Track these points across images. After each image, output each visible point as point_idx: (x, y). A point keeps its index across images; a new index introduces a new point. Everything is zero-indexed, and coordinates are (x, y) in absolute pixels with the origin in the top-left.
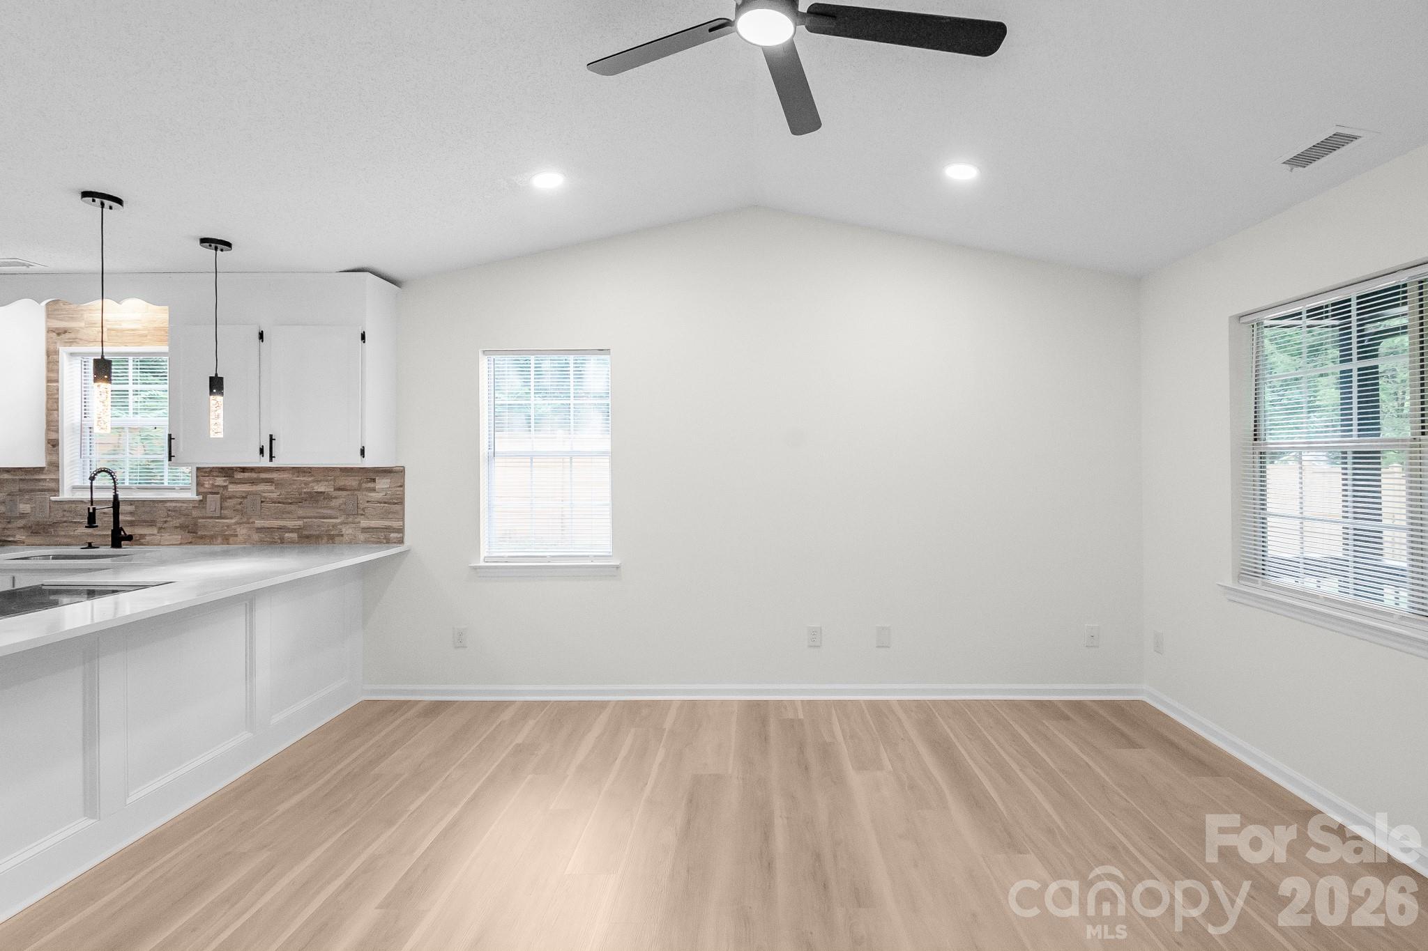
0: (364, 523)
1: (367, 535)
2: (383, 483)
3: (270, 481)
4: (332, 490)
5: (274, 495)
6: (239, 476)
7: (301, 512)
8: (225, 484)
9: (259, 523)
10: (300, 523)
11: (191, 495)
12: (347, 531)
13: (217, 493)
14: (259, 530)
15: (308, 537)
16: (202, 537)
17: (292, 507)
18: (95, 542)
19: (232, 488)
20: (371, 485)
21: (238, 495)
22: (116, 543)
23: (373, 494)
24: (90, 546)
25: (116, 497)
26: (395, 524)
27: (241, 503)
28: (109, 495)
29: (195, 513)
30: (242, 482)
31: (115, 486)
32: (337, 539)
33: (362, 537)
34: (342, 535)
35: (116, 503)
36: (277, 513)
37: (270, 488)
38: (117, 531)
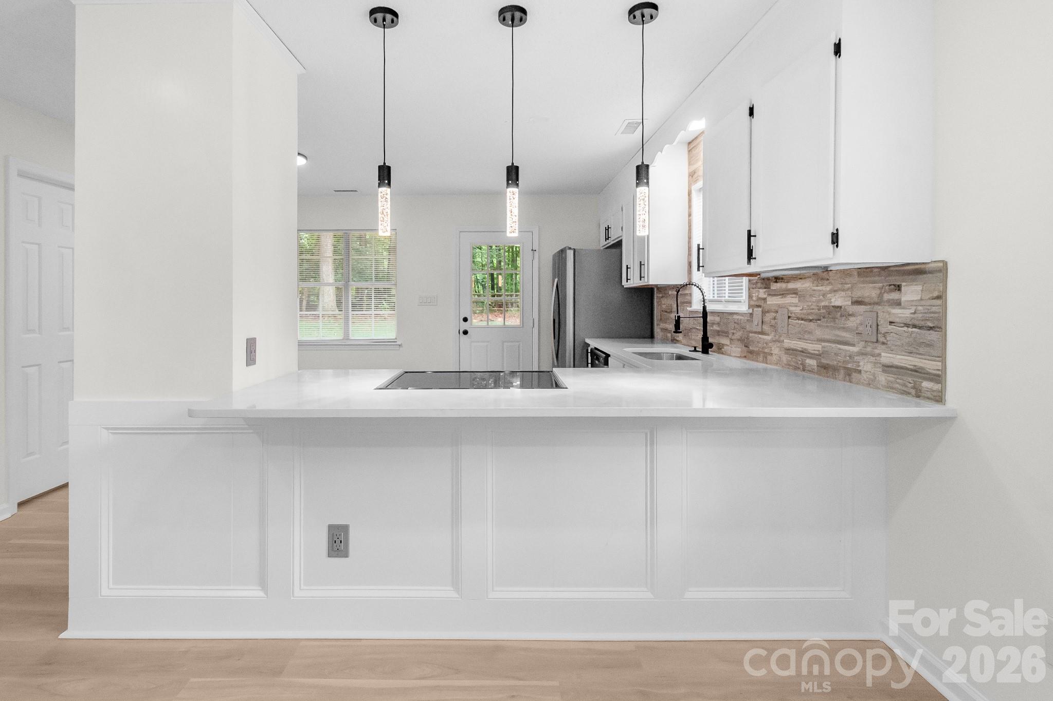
0: (887, 357)
1: (891, 378)
2: (911, 292)
3: (795, 292)
4: (850, 303)
5: (798, 310)
6: (774, 286)
7: (819, 333)
8: (765, 296)
9: (787, 343)
10: (818, 347)
11: (746, 308)
12: (866, 365)
13: (760, 306)
14: (788, 350)
15: (823, 367)
17: (812, 325)
19: (773, 301)
20: (894, 296)
21: (773, 309)
22: (705, 350)
23: (897, 311)
25: (704, 308)
26: (931, 366)
27: (775, 318)
28: (702, 307)
29: (748, 327)
30: (775, 293)
31: (703, 298)
32: (854, 375)
33: (882, 378)
34: (860, 372)
35: (705, 313)
36: (800, 333)
37: (795, 300)
38: (705, 338)
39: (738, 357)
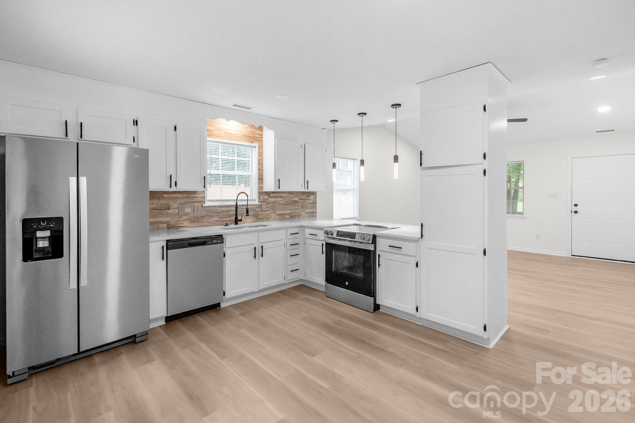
0: (307, 211)
2: (312, 197)
3: (281, 197)
5: (283, 202)
6: (272, 195)
7: (290, 208)
8: (267, 198)
9: (278, 212)
10: (290, 212)
11: (257, 202)
12: (303, 214)
13: (265, 202)
14: (278, 215)
15: (292, 216)
16: (260, 219)
17: (287, 206)
18: (228, 222)
19: (270, 200)
20: (308, 198)
21: (272, 202)
22: (236, 223)
23: (309, 201)
24: (226, 225)
25: (237, 204)
26: (314, 211)
27: (272, 205)
28: (234, 203)
29: (258, 210)
30: (273, 197)
31: (237, 200)
33: (306, 215)
34: (301, 215)
35: (236, 207)
36: (283, 209)
37: (281, 199)
38: (236, 218)
39: (252, 222)
